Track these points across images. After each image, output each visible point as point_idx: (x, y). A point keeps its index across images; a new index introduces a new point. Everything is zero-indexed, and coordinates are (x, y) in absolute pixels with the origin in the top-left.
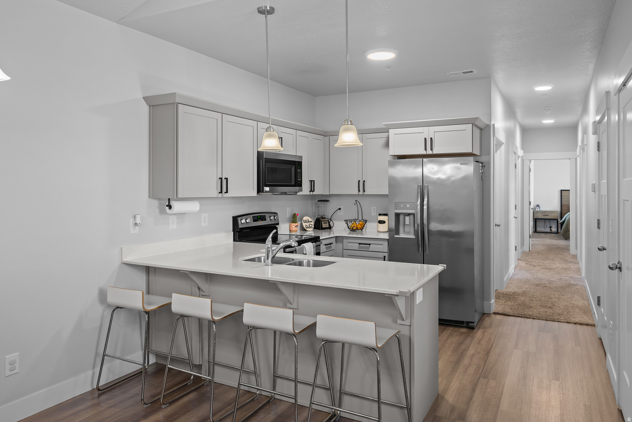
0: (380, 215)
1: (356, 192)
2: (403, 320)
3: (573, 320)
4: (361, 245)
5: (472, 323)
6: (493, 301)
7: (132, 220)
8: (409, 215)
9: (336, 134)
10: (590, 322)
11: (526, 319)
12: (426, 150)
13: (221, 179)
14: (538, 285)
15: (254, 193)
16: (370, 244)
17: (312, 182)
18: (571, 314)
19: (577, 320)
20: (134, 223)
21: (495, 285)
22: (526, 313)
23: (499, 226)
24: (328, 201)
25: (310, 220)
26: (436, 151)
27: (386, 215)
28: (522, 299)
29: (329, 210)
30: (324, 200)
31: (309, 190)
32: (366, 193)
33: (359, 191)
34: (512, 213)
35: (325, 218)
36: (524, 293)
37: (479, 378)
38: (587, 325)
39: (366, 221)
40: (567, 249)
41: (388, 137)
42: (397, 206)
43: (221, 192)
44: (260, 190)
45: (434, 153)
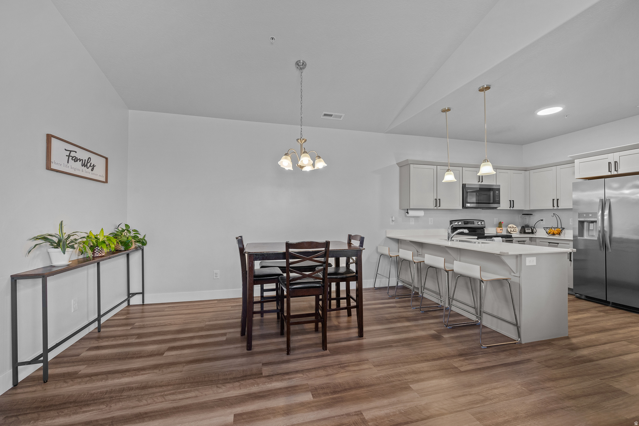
1: (552, 208)
2: (512, 272)
4: (550, 244)
12: (610, 171)
13: (436, 199)
15: (461, 208)
16: (558, 243)
17: (511, 202)
20: (392, 220)
24: (532, 214)
25: (515, 227)
29: (532, 221)
30: (528, 214)
31: (508, 206)
32: (559, 208)
35: (529, 226)
39: (564, 228)
42: (580, 215)
43: (436, 206)
44: (464, 206)
45: (619, 173)
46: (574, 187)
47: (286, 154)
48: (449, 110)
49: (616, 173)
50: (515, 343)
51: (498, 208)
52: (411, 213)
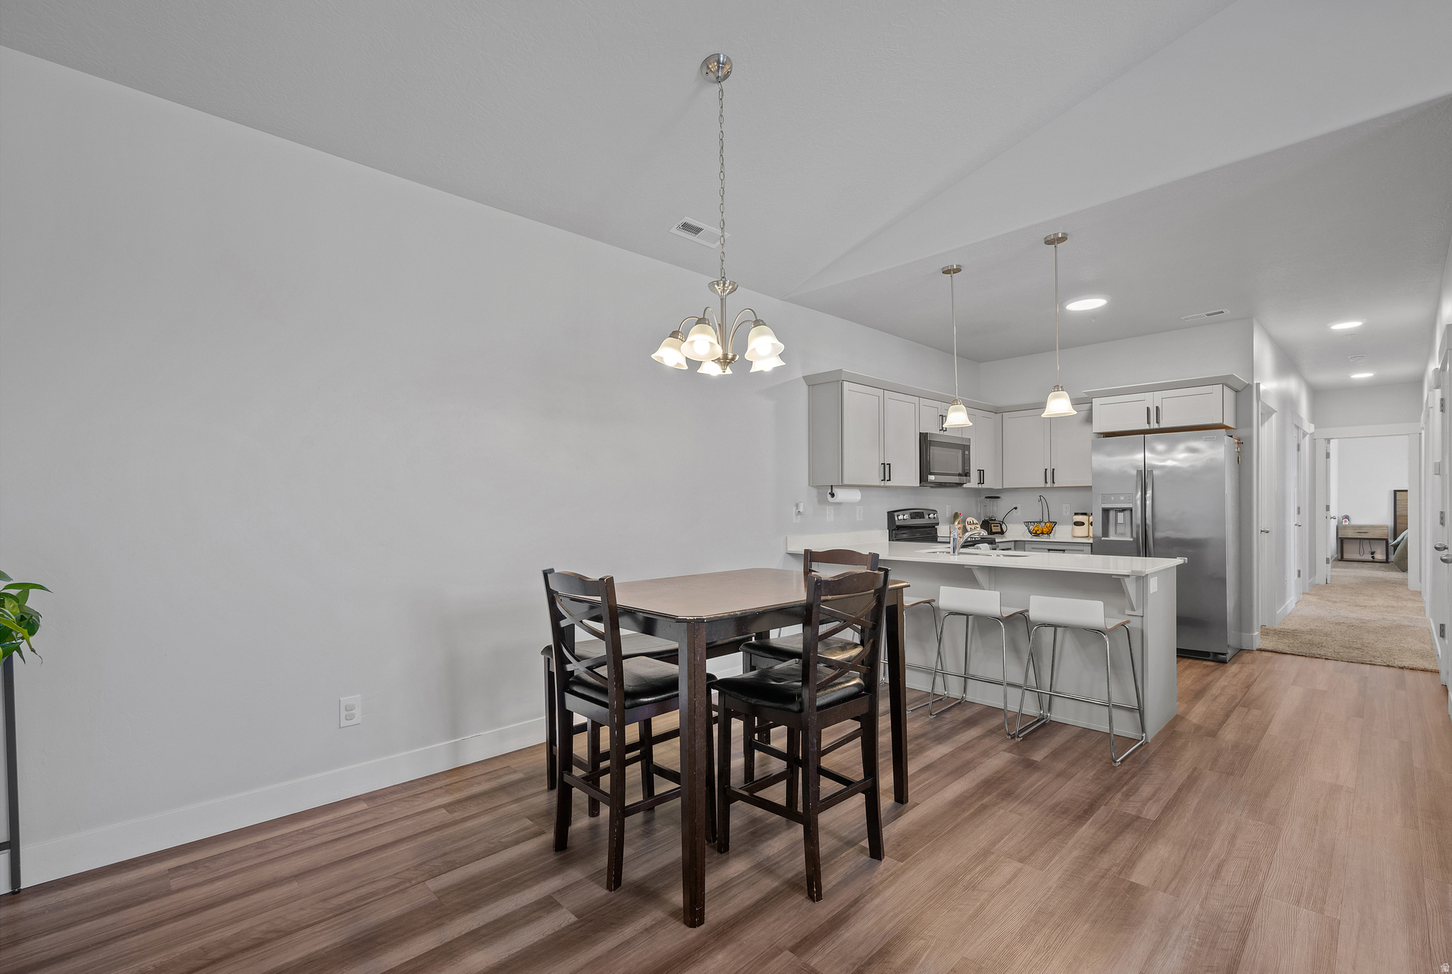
0: (1076, 514)
1: (1043, 485)
2: (1133, 609)
3: (1397, 663)
5: (1223, 654)
6: (1256, 633)
7: (794, 508)
8: (1123, 510)
9: (1042, 406)
10: (1431, 667)
11: (1313, 659)
12: (1149, 423)
13: (884, 464)
14: (1339, 624)
15: (918, 484)
17: (981, 472)
18: (1395, 657)
19: (1406, 664)
20: (797, 511)
21: (1260, 616)
22: (1313, 652)
23: (1267, 532)
24: (999, 498)
25: (975, 521)
26: (1163, 425)
27: (1085, 514)
28: (1310, 637)
29: (999, 510)
30: (993, 496)
31: (978, 481)
32: (1056, 485)
33: (1046, 482)
34: (1292, 518)
35: (995, 519)
36: (1311, 632)
37: (1235, 708)
38: (1424, 670)
39: (1055, 523)
40: (1404, 583)
41: (1091, 410)
42: (1105, 498)
43: (884, 480)
44: (923, 479)
45: (1161, 427)
46: (1095, 448)
47: (701, 321)
49: (1156, 426)
50: (1141, 745)
51: (965, 486)
52: (841, 495)
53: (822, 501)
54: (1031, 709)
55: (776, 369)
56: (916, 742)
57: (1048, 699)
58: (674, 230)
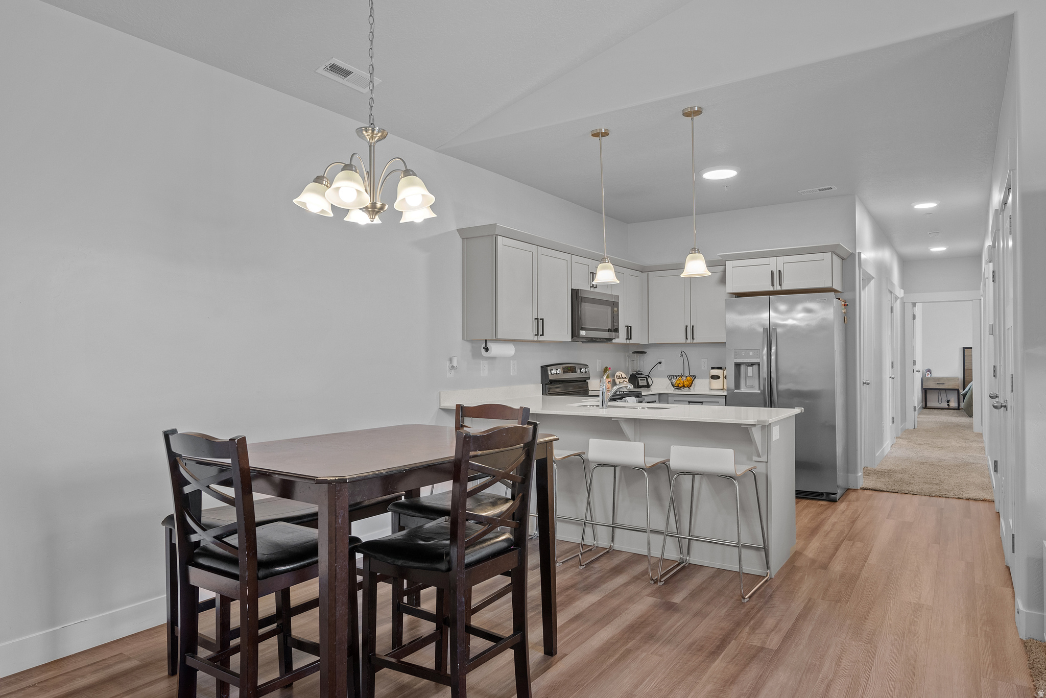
0: (713, 368)
1: (683, 341)
2: (759, 456)
3: (965, 495)
4: (691, 403)
5: (833, 494)
6: (860, 474)
7: (448, 363)
8: (752, 364)
9: (681, 267)
10: (988, 497)
11: (903, 495)
12: (773, 285)
13: (537, 319)
14: (922, 463)
15: (570, 339)
16: (702, 402)
17: (629, 328)
18: (964, 490)
19: (971, 496)
20: (451, 365)
21: (863, 460)
22: (903, 488)
23: (868, 384)
24: (645, 353)
25: (624, 375)
26: (785, 287)
27: (720, 368)
28: (900, 476)
29: (645, 364)
30: (640, 352)
31: (626, 337)
32: (695, 341)
33: (687, 338)
34: (887, 372)
35: (642, 374)
36: (903, 471)
37: (843, 541)
38: (984, 500)
39: (695, 377)
40: (970, 427)
41: (725, 272)
42: (737, 353)
43: (537, 335)
44: (574, 334)
45: (783, 289)
46: (729, 306)
47: (348, 167)
48: (606, 134)
49: (779, 288)
50: (766, 581)
51: (614, 341)
52: (496, 349)
53: (476, 355)
54: (672, 554)
55: (427, 221)
56: (566, 594)
57: (686, 543)
58: (321, 71)
